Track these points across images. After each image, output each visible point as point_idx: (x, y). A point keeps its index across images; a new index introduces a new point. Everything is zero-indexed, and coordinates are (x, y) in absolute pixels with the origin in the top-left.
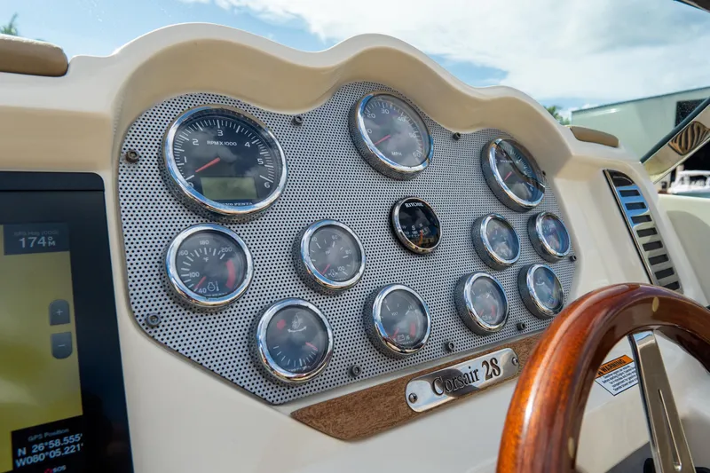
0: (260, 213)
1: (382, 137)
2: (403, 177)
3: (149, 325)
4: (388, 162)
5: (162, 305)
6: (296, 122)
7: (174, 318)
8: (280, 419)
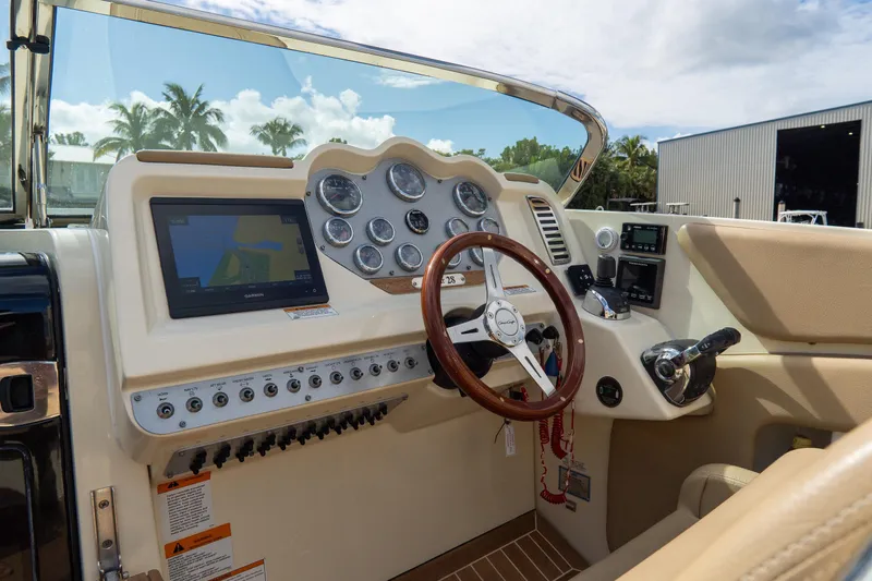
0: (353, 214)
1: (404, 184)
2: (412, 201)
3: (322, 249)
4: (407, 196)
5: (325, 243)
6: (364, 178)
7: (328, 247)
8: (368, 282)
